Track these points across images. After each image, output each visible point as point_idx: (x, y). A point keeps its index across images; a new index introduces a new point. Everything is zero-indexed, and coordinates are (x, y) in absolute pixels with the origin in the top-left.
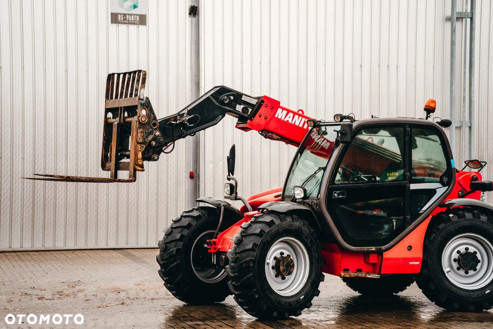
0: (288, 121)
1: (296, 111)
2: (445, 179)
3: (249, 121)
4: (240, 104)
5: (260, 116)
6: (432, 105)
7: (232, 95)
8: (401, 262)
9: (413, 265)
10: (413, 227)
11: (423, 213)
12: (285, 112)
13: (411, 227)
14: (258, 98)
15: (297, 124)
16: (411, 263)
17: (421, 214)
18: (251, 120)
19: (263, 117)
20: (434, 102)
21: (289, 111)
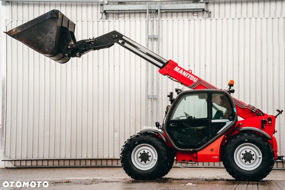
1: (187, 70)
2: (231, 117)
5: (166, 68)
9: (215, 158)
12: (179, 69)
15: (184, 75)
17: (218, 134)
18: (161, 69)
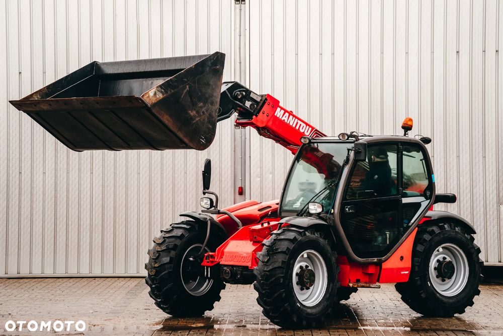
0: (284, 120)
1: (291, 111)
2: (428, 193)
3: (254, 117)
4: (249, 101)
5: (263, 113)
6: (410, 123)
7: (244, 91)
8: (395, 271)
9: (404, 274)
10: (405, 239)
11: (412, 225)
13: (403, 238)
14: (262, 96)
15: (290, 124)
16: (402, 273)
17: (410, 226)
18: (257, 116)
19: (265, 114)
20: (411, 120)
21: (286, 111)
